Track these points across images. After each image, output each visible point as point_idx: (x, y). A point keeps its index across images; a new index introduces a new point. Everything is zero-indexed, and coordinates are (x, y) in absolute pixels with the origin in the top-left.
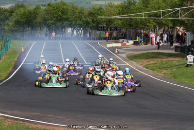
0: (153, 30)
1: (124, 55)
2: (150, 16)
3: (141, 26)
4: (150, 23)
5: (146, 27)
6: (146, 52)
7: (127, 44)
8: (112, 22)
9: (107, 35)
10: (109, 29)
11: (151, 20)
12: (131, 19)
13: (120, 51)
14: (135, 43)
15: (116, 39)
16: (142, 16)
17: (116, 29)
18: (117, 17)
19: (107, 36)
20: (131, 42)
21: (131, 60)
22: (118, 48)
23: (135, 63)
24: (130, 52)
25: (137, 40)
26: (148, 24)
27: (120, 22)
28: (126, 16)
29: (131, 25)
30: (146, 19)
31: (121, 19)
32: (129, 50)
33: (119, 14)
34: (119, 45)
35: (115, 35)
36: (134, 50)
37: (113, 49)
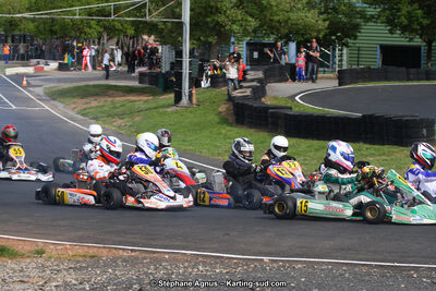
0: (97, 41)
1: (39, 91)
2: (90, 15)
3: (73, 34)
4: (90, 27)
5: (83, 35)
6: (83, 83)
7: (46, 68)
8: (16, 25)
9: (6, 50)
10: (9, 40)
11: (93, 23)
12: (53, 20)
13: (33, 83)
14: (62, 67)
15: (24, 59)
16: (75, 15)
17: (24, 38)
18: (27, 15)
19: (7, 53)
20: (54, 65)
21: (54, 99)
22: (28, 76)
23: (61, 106)
24: (52, 85)
25: (66, 61)
26: (87, 30)
27: (31, 26)
28: (43, 15)
29: (52, 32)
30: (82, 20)
31: (33, 20)
32: (50, 80)
33: (29, 10)
34: (30, 70)
35: (22, 51)
36: (60, 80)
37: (18, 78)
